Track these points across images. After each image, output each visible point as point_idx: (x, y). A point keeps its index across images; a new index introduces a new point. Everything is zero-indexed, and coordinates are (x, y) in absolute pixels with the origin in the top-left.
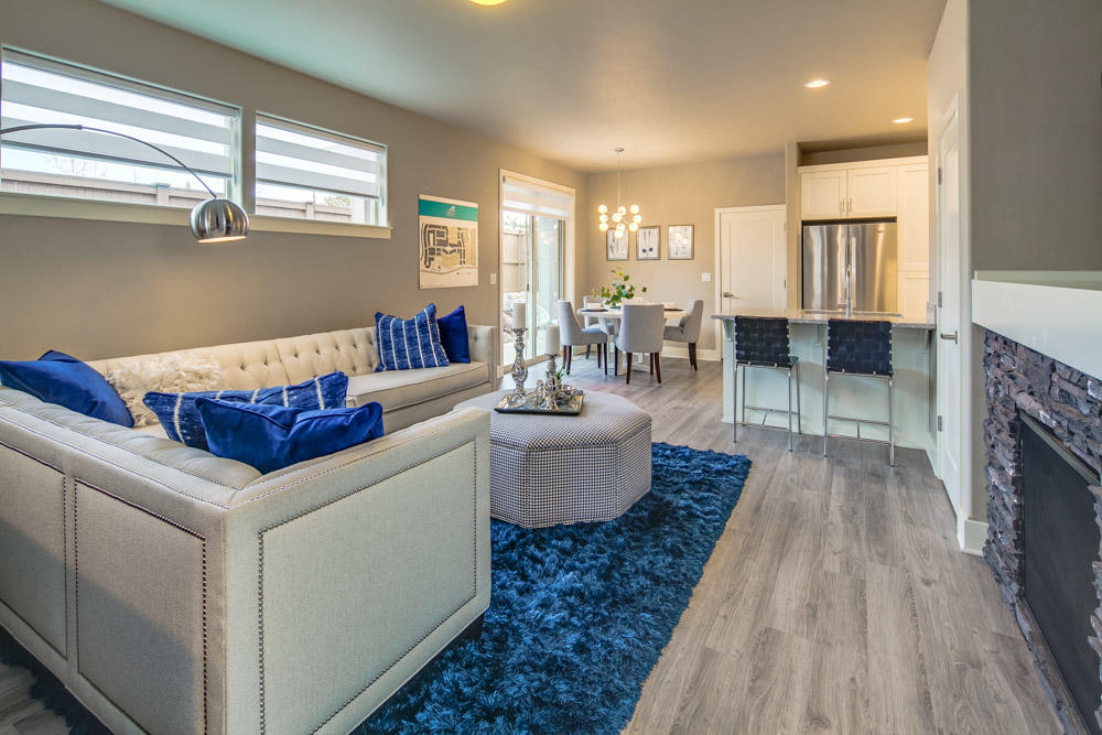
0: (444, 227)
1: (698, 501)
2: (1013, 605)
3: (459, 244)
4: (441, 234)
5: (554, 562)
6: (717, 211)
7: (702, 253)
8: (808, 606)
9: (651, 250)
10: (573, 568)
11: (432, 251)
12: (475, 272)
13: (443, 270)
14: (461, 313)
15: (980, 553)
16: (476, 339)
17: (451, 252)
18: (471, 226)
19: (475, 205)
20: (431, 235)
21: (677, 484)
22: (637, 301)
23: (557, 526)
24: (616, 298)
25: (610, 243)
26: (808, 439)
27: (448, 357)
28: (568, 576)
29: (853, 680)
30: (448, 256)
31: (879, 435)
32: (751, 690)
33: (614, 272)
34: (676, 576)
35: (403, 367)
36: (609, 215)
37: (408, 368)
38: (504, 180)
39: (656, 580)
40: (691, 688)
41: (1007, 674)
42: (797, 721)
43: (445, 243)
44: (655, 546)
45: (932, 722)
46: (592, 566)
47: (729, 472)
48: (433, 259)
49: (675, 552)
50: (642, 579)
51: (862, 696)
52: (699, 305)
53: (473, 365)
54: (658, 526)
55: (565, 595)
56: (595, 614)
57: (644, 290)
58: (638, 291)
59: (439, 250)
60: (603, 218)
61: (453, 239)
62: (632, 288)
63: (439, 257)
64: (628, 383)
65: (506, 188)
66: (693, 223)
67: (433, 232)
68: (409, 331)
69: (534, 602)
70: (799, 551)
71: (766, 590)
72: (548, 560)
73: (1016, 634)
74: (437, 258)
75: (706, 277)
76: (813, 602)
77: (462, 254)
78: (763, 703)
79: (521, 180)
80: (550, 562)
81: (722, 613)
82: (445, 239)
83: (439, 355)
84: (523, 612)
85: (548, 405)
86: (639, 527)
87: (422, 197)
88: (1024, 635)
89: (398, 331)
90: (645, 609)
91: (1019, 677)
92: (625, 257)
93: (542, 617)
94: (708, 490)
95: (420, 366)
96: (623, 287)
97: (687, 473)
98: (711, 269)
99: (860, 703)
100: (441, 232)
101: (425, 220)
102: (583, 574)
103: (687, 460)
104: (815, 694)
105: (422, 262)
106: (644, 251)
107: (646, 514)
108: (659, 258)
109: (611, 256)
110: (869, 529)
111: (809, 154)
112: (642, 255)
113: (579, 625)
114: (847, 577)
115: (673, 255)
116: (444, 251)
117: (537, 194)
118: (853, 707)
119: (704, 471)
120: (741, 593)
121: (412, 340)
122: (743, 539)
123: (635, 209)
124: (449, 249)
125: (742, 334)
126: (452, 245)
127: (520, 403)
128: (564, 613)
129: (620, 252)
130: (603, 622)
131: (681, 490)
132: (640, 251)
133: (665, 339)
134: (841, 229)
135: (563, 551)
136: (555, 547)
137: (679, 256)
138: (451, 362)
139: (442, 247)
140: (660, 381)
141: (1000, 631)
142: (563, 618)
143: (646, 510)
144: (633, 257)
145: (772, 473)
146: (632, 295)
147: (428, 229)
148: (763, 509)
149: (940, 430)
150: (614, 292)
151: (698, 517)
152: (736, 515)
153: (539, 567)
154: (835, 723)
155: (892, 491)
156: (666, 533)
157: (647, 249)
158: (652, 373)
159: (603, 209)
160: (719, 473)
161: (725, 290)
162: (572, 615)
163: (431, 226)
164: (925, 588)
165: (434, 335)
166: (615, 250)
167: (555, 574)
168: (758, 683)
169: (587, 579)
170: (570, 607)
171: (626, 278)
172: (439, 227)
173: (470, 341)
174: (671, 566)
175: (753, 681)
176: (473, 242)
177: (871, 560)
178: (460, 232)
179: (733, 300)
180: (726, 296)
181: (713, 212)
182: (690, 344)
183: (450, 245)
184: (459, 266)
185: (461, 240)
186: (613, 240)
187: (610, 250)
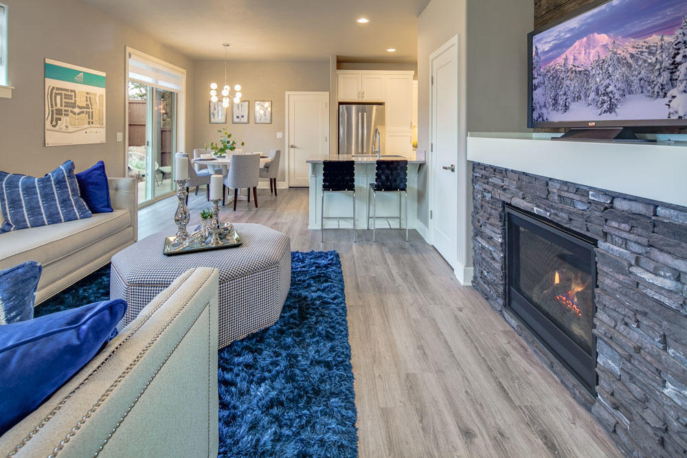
0: (72, 91)
1: (323, 290)
2: (501, 311)
3: (87, 107)
4: (69, 97)
5: (244, 379)
6: (287, 93)
7: (277, 120)
8: (418, 346)
9: (243, 116)
10: (263, 379)
11: (59, 112)
12: (103, 131)
13: (71, 129)
14: (102, 167)
15: (470, 284)
16: (117, 189)
17: (79, 114)
18: (100, 91)
19: (104, 74)
20: (58, 97)
21: (304, 281)
22: (239, 151)
23: (232, 344)
24: (222, 150)
25: (212, 110)
26: (360, 233)
27: (91, 208)
28: (262, 389)
29: (466, 392)
30: (77, 117)
31: (395, 225)
32: (423, 429)
33: (220, 131)
34: (339, 357)
35: (37, 224)
36: (219, 91)
37: (43, 224)
38: (130, 57)
39: (328, 365)
40: (390, 449)
41: (520, 354)
42: (458, 440)
43: (74, 105)
44: (313, 336)
45: (514, 404)
46: (278, 373)
47: (330, 264)
48: (60, 119)
49: (329, 337)
50: (317, 368)
51: (478, 403)
52: (278, 153)
53: (117, 214)
54: (307, 318)
55: (268, 409)
56: (300, 417)
57: (243, 144)
58: (238, 145)
59: (65, 111)
60: (213, 93)
61: (81, 101)
62: (234, 143)
63: (68, 118)
64: (235, 210)
65: (131, 62)
66: (271, 100)
67: (61, 94)
68: (43, 188)
69: (244, 428)
70: (394, 310)
71: (391, 345)
72: (238, 380)
73: (509, 328)
74: (64, 118)
75: (279, 135)
76: (419, 344)
77: (91, 116)
78: (435, 437)
79: (145, 58)
80: (242, 381)
81: (377, 375)
82: (73, 101)
83: (80, 208)
84: (236, 443)
85: (212, 241)
86: (295, 324)
87: (48, 61)
88: (513, 327)
89: (29, 189)
90: (333, 394)
91: (526, 355)
92: (224, 121)
93: (258, 440)
94: (326, 281)
95: (58, 221)
96: (228, 142)
97: (307, 271)
98: (282, 129)
99: (478, 407)
100: (69, 95)
101: (51, 83)
102: (272, 382)
103: (303, 261)
104: (457, 415)
105: (48, 123)
106: (238, 117)
107: (296, 311)
108: (249, 123)
109: (213, 120)
110: (418, 284)
111: (343, 63)
113: (291, 433)
114: (426, 319)
115: (258, 121)
116: (71, 111)
117: (157, 71)
118: (477, 412)
119: (317, 267)
120: (379, 353)
121: (48, 197)
122: (360, 311)
123: (238, 87)
124: (77, 110)
125: (327, 172)
126: (80, 107)
127: (186, 245)
128: (274, 428)
129: (219, 117)
130: (310, 423)
131: (309, 285)
132: (235, 117)
133: (260, 177)
134: (354, 107)
135: (248, 366)
136: (239, 365)
137: (262, 121)
138: (93, 212)
139: (70, 109)
140: (257, 206)
141: (503, 329)
142: (275, 433)
143: (295, 308)
144: (229, 121)
145: (353, 260)
146: (234, 148)
147: (55, 91)
148: (360, 285)
149: (431, 218)
150: (221, 146)
151: (330, 303)
152: (348, 294)
153: (233, 389)
154: (477, 432)
155: (415, 257)
156: (316, 323)
157: (240, 116)
158: (249, 201)
159: (214, 86)
160: (326, 266)
161: (291, 144)
162: (281, 427)
163: (58, 89)
164: (460, 313)
165: (73, 190)
166: (216, 115)
167: (248, 390)
168: (425, 422)
169: (277, 385)
170: (277, 418)
171: (229, 136)
172: (67, 90)
173: (111, 192)
174: (332, 349)
175: (421, 421)
176: (101, 103)
177: (430, 304)
178: (88, 96)
179: (296, 150)
180: (292, 147)
181: (284, 94)
182: (271, 180)
183: (78, 107)
184: (87, 126)
185: (89, 103)
186: (215, 109)
187: (212, 116)
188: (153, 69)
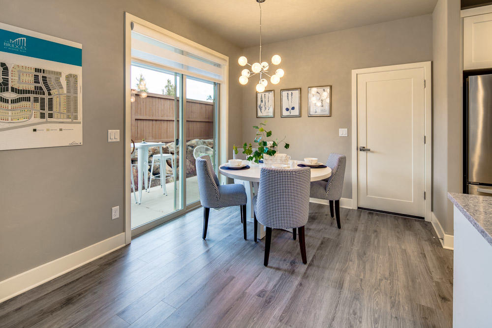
3: (38, 91)
6: (354, 72)
9: (293, 108)
17: (15, 101)
19: (78, 46)
25: (259, 103)
33: (258, 128)
38: (132, 27)
52: (342, 161)
57: (287, 146)
58: (280, 147)
61: (21, 82)
62: (274, 144)
66: (330, 84)
75: (343, 132)
92: (271, 114)
96: (265, 144)
98: (347, 124)
106: (287, 110)
108: (300, 116)
109: (260, 114)
112: (285, 113)
115: (312, 113)
123: (276, 60)
126: (17, 91)
129: (267, 110)
132: (284, 110)
137: (318, 113)
144: (278, 115)
146: (274, 152)
157: (290, 108)
159: (242, 60)
161: (361, 145)
166: (263, 109)
171: (269, 134)
176: (72, 88)
178: (40, 75)
179: (369, 154)
180: (363, 149)
181: (350, 74)
182: (331, 202)
183: (13, 90)
184: (39, 120)
185: (41, 84)
186: (262, 101)
187: (259, 109)
188: (176, 50)
